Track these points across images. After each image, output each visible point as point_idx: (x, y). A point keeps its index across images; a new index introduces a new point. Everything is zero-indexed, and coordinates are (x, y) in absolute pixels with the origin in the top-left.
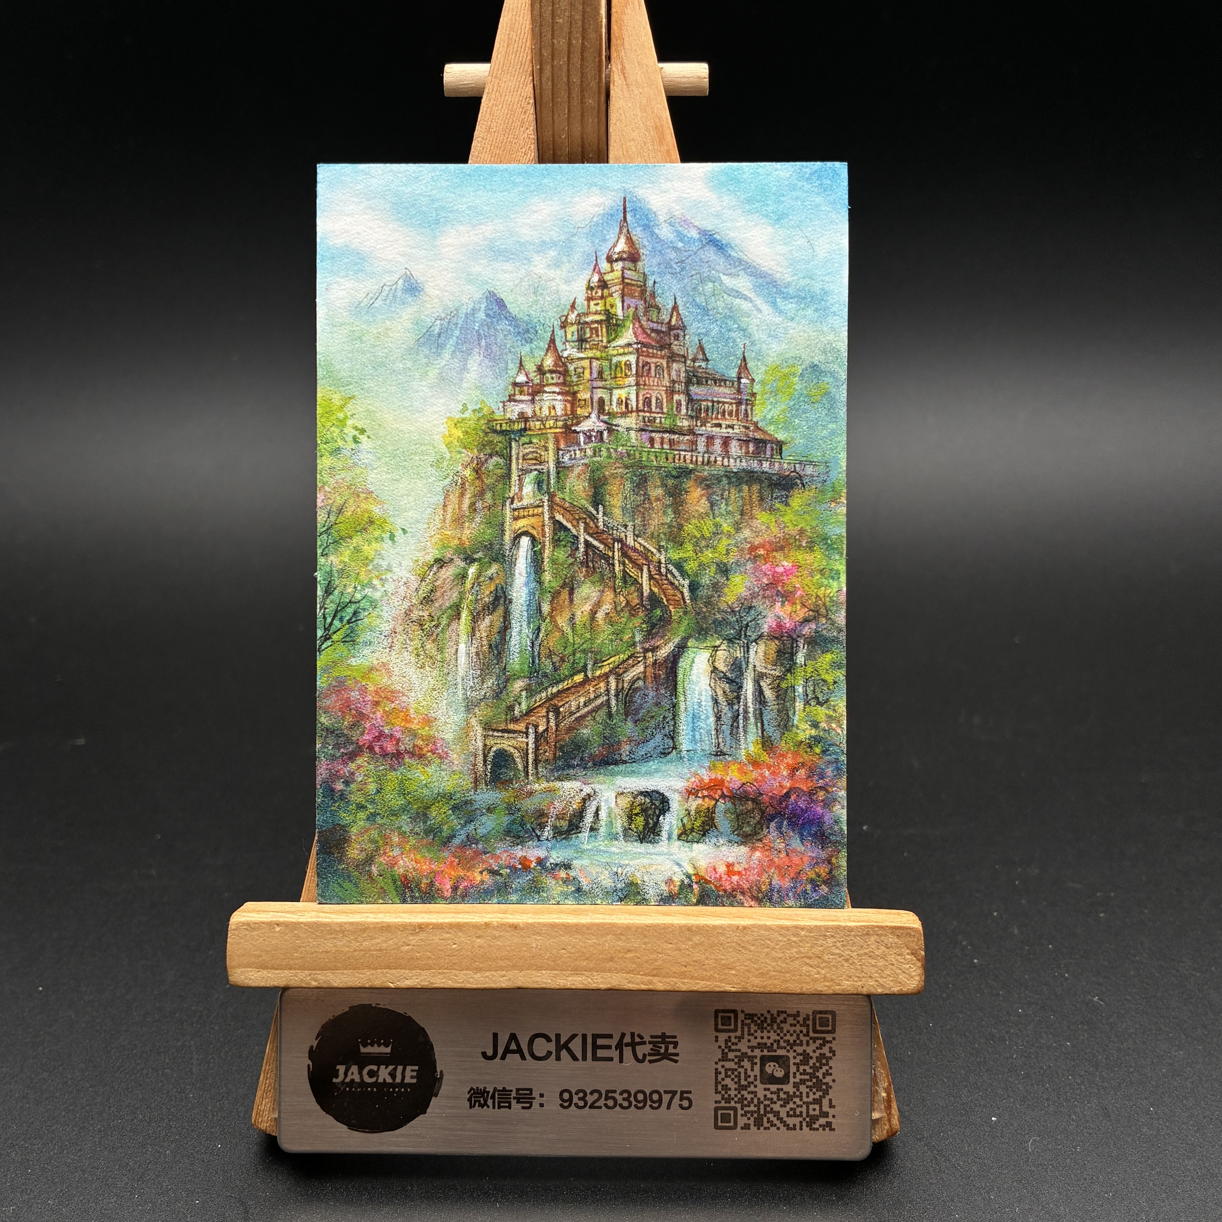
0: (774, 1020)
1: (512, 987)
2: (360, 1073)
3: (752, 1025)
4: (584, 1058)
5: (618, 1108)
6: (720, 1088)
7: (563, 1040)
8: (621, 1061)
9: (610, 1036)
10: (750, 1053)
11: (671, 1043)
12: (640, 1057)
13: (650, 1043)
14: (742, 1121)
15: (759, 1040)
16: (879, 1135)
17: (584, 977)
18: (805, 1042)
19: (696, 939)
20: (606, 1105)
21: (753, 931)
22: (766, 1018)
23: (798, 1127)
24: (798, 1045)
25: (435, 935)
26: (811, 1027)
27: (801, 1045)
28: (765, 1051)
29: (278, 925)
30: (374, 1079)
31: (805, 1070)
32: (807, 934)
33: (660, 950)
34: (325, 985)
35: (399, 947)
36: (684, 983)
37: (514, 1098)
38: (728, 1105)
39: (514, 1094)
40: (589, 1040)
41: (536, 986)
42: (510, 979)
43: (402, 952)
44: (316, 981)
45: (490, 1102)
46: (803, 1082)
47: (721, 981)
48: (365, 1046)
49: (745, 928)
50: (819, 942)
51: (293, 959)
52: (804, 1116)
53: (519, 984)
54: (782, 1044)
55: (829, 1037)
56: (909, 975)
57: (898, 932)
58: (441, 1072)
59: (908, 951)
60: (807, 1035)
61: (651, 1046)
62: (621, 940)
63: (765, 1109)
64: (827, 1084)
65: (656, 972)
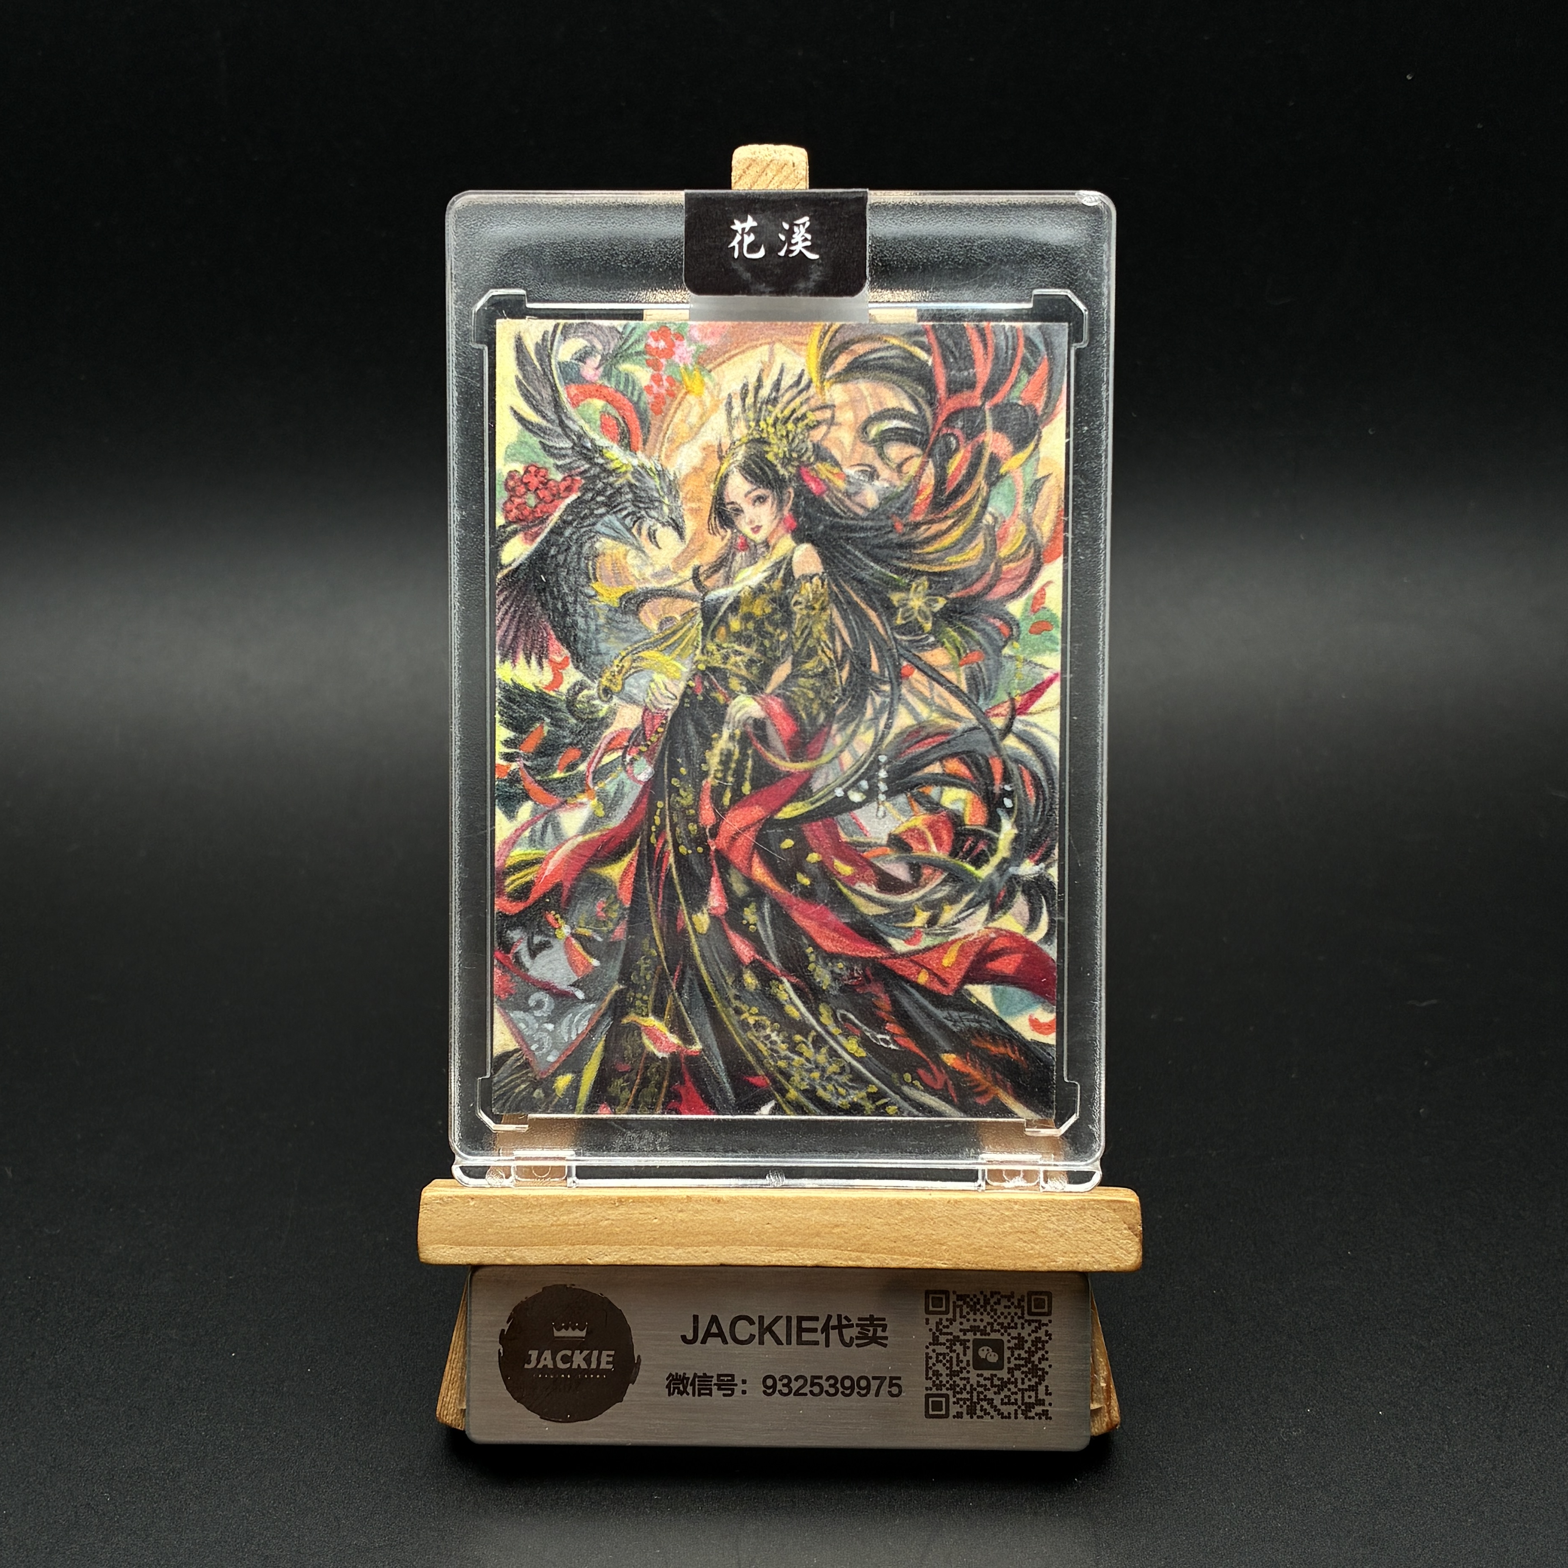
0: (987, 1302)
1: (715, 1263)
2: (554, 1359)
3: (965, 1306)
4: (789, 1342)
5: (824, 1394)
6: (931, 1373)
7: (766, 1325)
8: (827, 1345)
9: (816, 1319)
10: (962, 1337)
11: (880, 1325)
12: (847, 1340)
13: (857, 1325)
14: (954, 1410)
15: (972, 1323)
16: (1099, 1427)
17: (789, 1253)
18: (1019, 1326)
19: (907, 1213)
20: (811, 1392)
21: (964, 1205)
22: (978, 1300)
23: (1013, 1416)
24: (1012, 1328)
25: (635, 1209)
26: (1026, 1308)
27: (1016, 1328)
28: (978, 1334)
29: (472, 1199)
30: (568, 1365)
31: (1019, 1355)
32: (1021, 1208)
33: (868, 1225)
34: (520, 1262)
35: (598, 1222)
36: (893, 1260)
37: (715, 1384)
38: (939, 1392)
39: (715, 1381)
40: (794, 1323)
41: (740, 1262)
42: (713, 1255)
43: (601, 1227)
44: (511, 1257)
45: (690, 1389)
46: (1018, 1367)
47: (931, 1257)
48: (558, 1330)
49: (956, 1202)
50: (1035, 1217)
51: (488, 1235)
52: (1020, 1403)
53: (723, 1260)
54: (996, 1327)
55: (1044, 1320)
56: (1127, 1250)
57: (1116, 1206)
58: (639, 1357)
59: (1125, 1226)
60: (1022, 1317)
61: (859, 1329)
62: (827, 1214)
63: (978, 1396)
64: (1043, 1369)
65: (864, 1248)
